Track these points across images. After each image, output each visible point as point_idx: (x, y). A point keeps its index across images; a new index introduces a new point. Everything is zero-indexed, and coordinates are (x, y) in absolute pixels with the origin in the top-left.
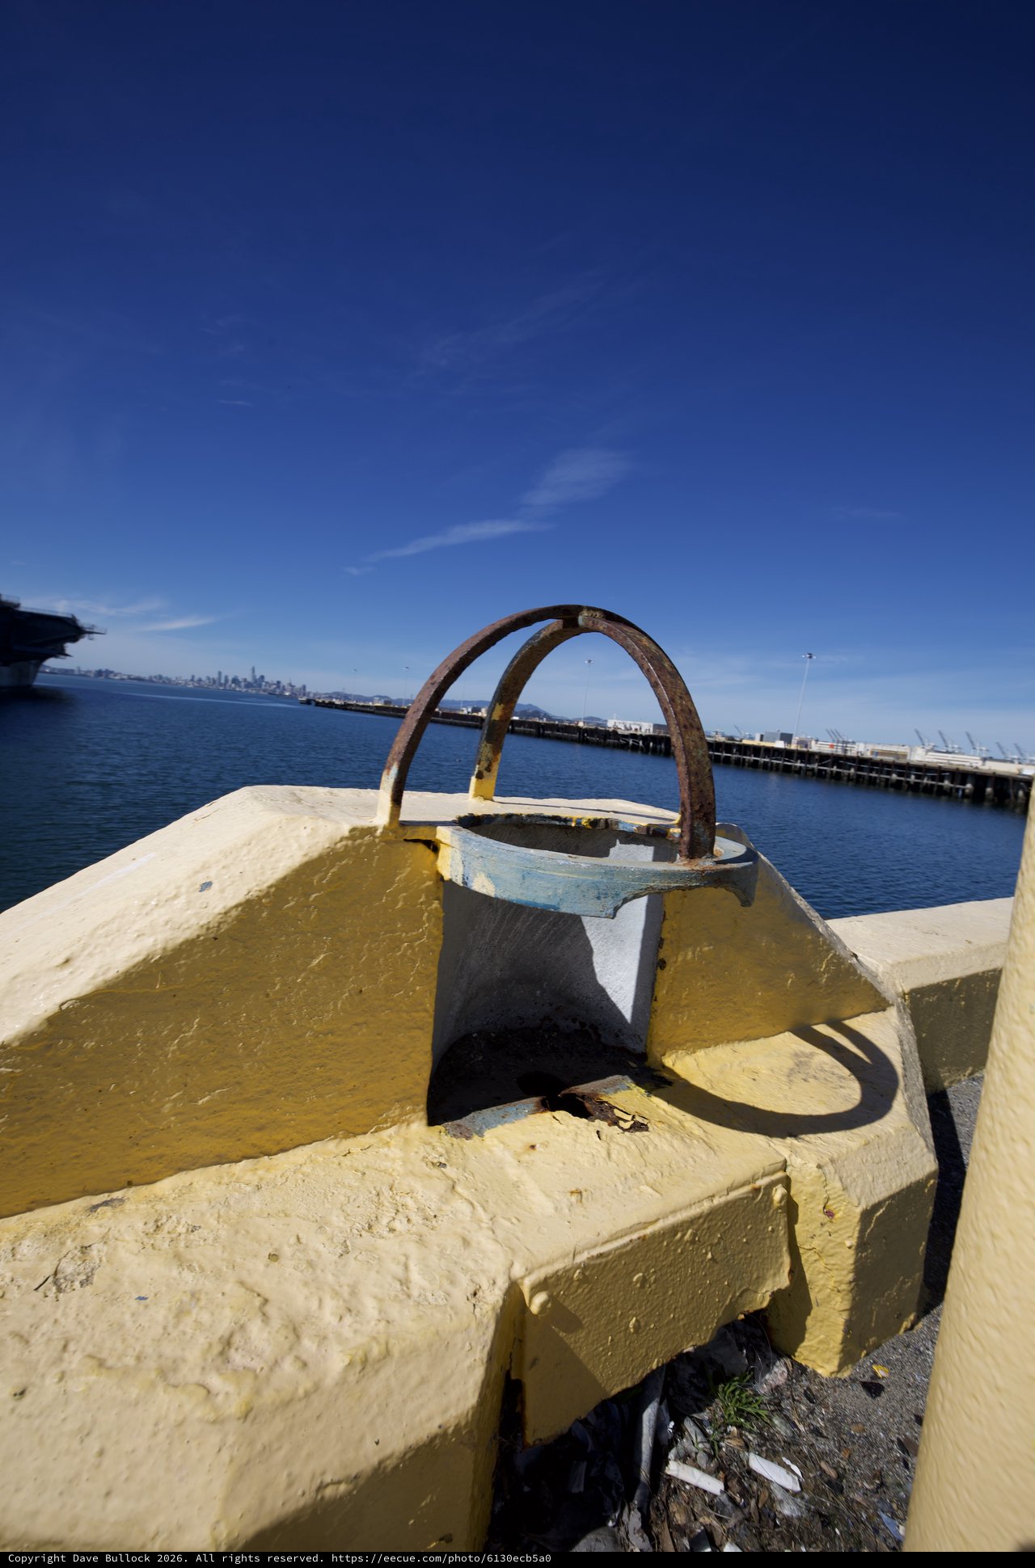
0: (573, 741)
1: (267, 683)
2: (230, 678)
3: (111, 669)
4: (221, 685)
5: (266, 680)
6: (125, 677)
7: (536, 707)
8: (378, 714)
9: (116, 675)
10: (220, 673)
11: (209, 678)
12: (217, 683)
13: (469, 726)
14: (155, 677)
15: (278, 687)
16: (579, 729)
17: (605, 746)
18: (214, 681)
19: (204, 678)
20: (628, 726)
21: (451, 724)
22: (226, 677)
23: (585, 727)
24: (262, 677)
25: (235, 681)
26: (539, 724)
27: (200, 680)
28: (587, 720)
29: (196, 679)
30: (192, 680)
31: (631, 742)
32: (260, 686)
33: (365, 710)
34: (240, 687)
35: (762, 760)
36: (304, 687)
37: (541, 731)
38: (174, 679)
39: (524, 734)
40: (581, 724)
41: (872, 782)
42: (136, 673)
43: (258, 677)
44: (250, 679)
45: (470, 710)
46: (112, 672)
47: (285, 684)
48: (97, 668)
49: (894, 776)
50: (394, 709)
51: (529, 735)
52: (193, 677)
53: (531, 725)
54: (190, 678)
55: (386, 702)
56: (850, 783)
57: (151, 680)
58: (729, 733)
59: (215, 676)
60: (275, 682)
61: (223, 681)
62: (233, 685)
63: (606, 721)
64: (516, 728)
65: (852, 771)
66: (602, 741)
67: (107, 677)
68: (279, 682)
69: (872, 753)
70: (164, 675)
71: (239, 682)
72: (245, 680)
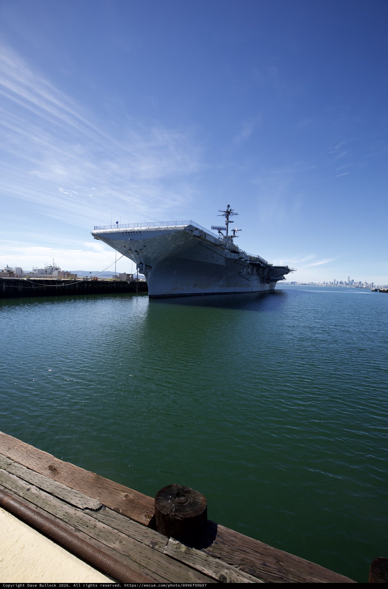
1: (355, 283)
2: (339, 282)
4: (335, 284)
5: (355, 281)
10: (335, 280)
11: (330, 282)
12: (333, 284)
14: (311, 283)
15: (360, 284)
19: (328, 283)
22: (338, 281)
24: (353, 280)
25: (341, 283)
29: (325, 283)
30: (323, 284)
32: (352, 284)
34: (343, 285)
36: (372, 284)
38: (317, 283)
43: (351, 281)
44: (347, 282)
47: (363, 283)
59: (333, 281)
60: (358, 282)
61: (336, 283)
62: (340, 284)
68: (360, 282)
71: (343, 283)
72: (345, 282)
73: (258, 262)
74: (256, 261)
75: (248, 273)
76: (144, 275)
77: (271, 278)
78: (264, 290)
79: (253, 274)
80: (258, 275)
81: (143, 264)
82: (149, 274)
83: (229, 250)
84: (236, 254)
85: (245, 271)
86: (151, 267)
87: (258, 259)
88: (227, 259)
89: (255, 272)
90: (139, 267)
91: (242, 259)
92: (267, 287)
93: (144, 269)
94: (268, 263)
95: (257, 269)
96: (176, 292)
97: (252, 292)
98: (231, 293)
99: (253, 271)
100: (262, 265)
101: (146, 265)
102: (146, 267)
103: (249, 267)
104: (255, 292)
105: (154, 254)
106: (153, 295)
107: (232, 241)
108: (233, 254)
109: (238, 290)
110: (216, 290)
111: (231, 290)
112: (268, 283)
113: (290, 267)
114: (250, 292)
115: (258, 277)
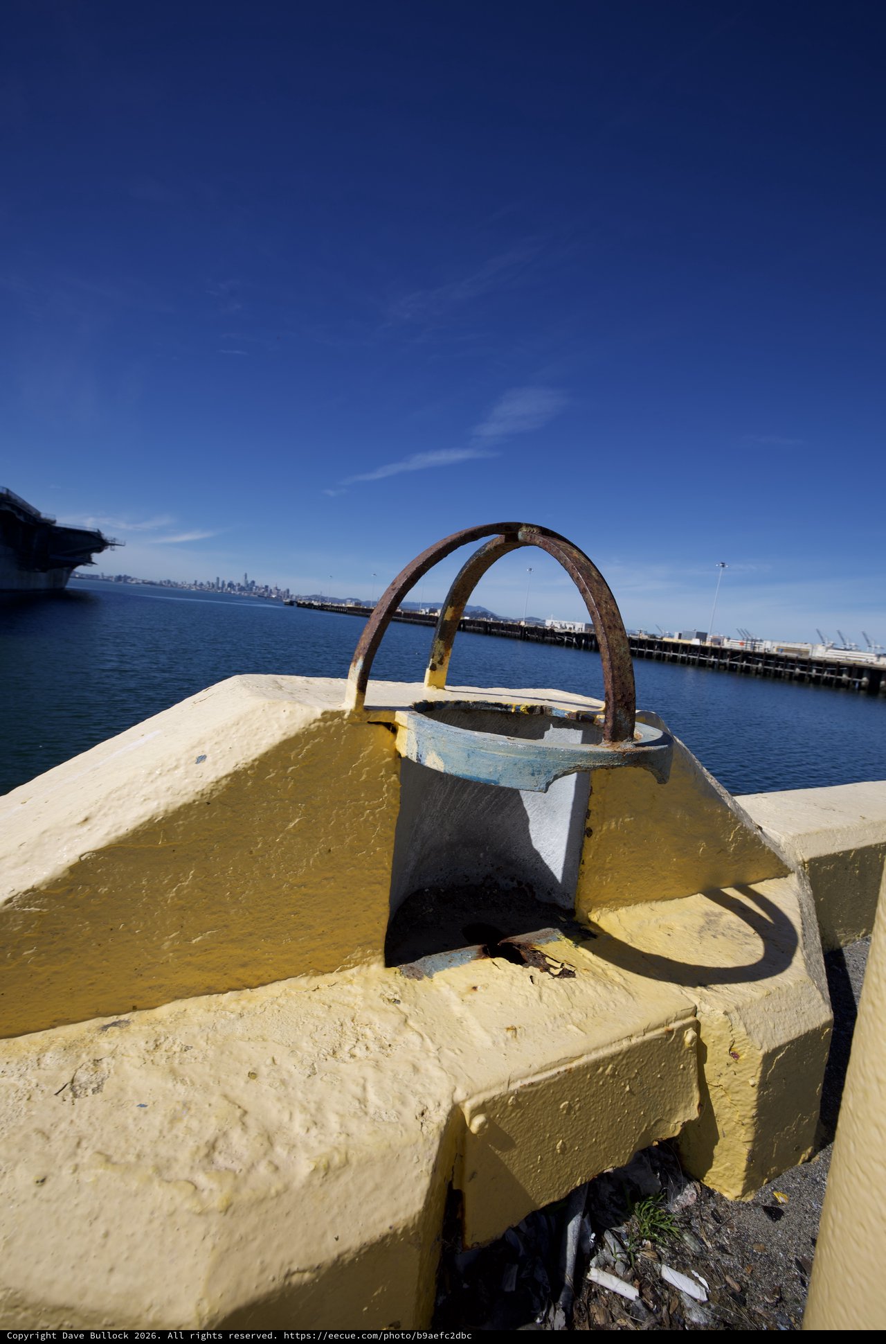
0: (515, 638)
1: (257, 587)
2: (226, 583)
3: (128, 575)
4: (219, 588)
5: (256, 584)
6: (140, 582)
7: (484, 609)
8: (349, 614)
9: (132, 580)
10: (218, 579)
11: (209, 583)
12: (215, 587)
13: (427, 625)
14: (165, 582)
15: (267, 590)
16: (521, 627)
17: (544, 642)
18: (213, 586)
19: (205, 583)
20: (563, 625)
21: (411, 622)
22: (223, 582)
23: (526, 626)
24: (253, 582)
25: (230, 585)
26: (486, 623)
27: (202, 584)
28: (528, 620)
29: (198, 583)
30: (195, 584)
31: (566, 639)
32: (251, 589)
33: (339, 610)
34: (234, 590)
35: (680, 655)
36: (288, 591)
37: (489, 629)
38: (180, 583)
39: (474, 631)
40: (523, 624)
41: (778, 675)
42: (149, 579)
43: (249, 582)
44: (243, 584)
45: (428, 611)
46: (129, 577)
47: (272, 588)
48: (117, 574)
49: (798, 670)
50: (363, 610)
51: (478, 632)
52: (196, 582)
53: (480, 624)
54: (193, 582)
55: (356, 604)
56: (758, 676)
57: (161, 584)
58: (651, 632)
59: (215, 581)
60: (264, 586)
61: (220, 585)
62: (229, 589)
63: (544, 621)
64: (467, 627)
65: (760, 665)
66: (541, 638)
67: (125, 581)
68: (267, 587)
69: (778, 650)
70: (172, 580)
71: (234, 586)
72: (239, 584)
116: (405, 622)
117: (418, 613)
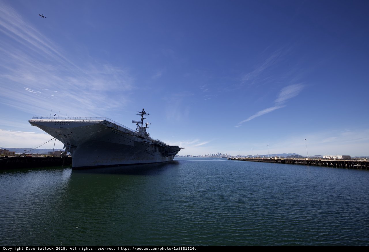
1: (221, 155)
2: (213, 155)
9: (191, 156)
13: (271, 162)
15: (224, 155)
18: (210, 156)
27: (207, 155)
33: (243, 160)
36: (229, 155)
42: (194, 155)
44: (217, 154)
45: (271, 158)
48: (187, 155)
50: (250, 159)
53: (290, 160)
55: (248, 157)
57: (197, 157)
59: (210, 154)
66: (315, 164)
71: (215, 155)
73: (158, 144)
74: (157, 143)
75: (153, 151)
76: (69, 152)
77: (168, 153)
78: (165, 161)
79: (156, 151)
80: (160, 151)
81: (69, 145)
82: (74, 152)
83: (136, 136)
84: (141, 139)
85: (149, 149)
86: (75, 147)
87: (158, 142)
88: (135, 142)
89: (157, 150)
90: (66, 147)
91: (146, 142)
92: (167, 159)
93: (70, 148)
94: (166, 144)
95: (159, 148)
96: (96, 164)
97: (156, 163)
98: (140, 164)
99: (156, 149)
100: (161, 146)
101: (72, 146)
102: (72, 147)
103: (153, 147)
104: (158, 163)
105: (79, 138)
106: (76, 167)
107: (145, 130)
108: (139, 139)
109: (145, 161)
110: (129, 162)
111: (140, 162)
112: (167, 157)
113: (180, 147)
114: (154, 163)
115: (160, 153)
116: (264, 162)
117: (268, 158)
